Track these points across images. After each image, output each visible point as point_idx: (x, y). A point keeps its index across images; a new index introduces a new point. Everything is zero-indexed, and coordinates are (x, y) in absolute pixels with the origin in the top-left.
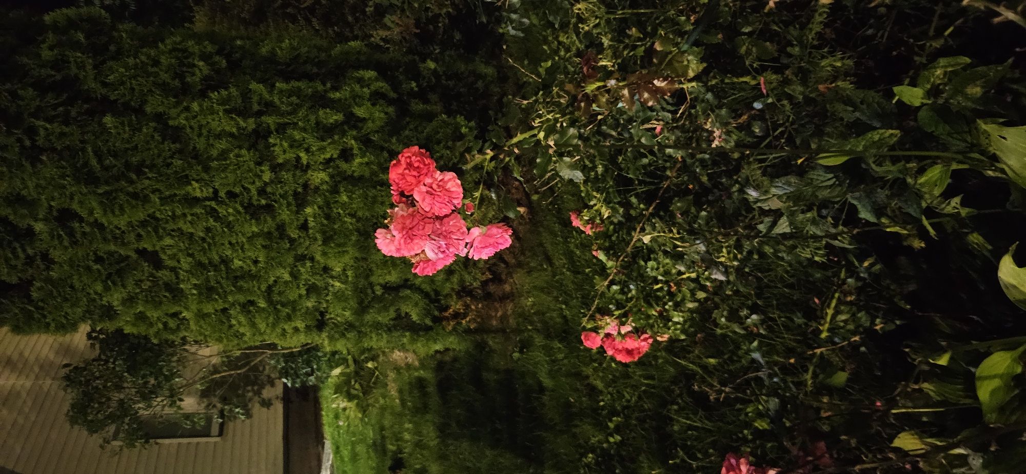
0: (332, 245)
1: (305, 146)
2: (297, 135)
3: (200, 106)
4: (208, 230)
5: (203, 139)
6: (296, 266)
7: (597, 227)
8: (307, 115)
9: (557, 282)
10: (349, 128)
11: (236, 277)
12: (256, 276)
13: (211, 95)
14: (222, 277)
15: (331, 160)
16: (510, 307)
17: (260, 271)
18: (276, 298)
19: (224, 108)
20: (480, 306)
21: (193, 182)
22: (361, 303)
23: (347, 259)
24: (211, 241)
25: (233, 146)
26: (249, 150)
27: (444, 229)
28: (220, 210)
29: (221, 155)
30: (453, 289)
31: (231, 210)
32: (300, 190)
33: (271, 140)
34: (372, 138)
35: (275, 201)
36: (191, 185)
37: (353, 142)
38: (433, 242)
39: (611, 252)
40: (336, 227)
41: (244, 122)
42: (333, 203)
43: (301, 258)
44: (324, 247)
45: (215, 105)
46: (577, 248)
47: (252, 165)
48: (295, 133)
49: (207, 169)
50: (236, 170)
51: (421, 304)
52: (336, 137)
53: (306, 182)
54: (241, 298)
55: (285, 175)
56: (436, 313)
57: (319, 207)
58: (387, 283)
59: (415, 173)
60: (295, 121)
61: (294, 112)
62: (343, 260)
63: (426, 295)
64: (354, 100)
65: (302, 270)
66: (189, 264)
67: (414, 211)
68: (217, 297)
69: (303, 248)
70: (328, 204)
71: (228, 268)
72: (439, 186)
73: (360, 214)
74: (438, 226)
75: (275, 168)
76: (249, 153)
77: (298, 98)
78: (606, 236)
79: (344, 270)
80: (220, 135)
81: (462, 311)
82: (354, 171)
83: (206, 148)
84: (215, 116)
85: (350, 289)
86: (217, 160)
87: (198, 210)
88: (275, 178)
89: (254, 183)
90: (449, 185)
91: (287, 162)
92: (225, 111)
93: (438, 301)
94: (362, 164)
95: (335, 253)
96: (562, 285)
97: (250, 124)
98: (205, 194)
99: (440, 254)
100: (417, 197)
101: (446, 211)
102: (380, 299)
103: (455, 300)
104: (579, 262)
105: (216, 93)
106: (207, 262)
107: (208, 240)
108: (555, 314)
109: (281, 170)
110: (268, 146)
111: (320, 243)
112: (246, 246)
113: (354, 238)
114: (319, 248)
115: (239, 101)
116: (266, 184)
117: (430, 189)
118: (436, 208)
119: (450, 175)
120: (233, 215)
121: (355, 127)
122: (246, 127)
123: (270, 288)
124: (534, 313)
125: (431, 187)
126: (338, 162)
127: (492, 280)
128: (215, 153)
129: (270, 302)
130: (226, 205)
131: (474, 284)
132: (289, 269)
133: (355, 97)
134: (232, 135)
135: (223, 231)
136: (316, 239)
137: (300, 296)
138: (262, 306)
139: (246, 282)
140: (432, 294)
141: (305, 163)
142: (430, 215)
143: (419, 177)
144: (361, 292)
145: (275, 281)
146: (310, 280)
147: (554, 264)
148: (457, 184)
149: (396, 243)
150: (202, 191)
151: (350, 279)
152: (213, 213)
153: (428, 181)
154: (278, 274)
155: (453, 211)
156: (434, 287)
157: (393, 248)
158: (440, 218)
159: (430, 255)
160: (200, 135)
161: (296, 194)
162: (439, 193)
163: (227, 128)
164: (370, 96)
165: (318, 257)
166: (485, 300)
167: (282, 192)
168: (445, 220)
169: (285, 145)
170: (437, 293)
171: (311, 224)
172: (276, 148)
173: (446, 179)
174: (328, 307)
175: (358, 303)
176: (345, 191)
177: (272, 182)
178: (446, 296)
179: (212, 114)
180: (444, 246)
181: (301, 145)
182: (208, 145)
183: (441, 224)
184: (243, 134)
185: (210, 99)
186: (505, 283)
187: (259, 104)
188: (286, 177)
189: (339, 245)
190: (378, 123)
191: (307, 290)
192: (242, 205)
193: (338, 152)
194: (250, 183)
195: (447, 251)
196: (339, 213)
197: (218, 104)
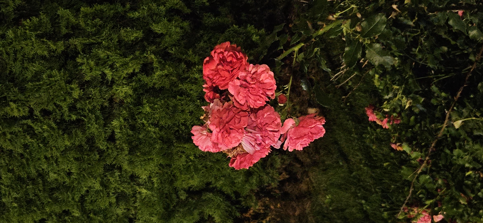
0: (139, 154)
1: (110, 63)
2: (102, 54)
3: (15, 33)
4: (26, 146)
5: (18, 64)
6: (106, 176)
7: (393, 120)
8: (110, 35)
9: (354, 177)
10: (148, 44)
11: (52, 190)
12: (70, 187)
13: (25, 23)
14: (39, 190)
15: (133, 74)
16: (308, 206)
17: (73, 182)
18: (89, 207)
19: (36, 33)
20: (279, 205)
21: (11, 103)
22: (166, 208)
23: (152, 167)
24: (29, 157)
25: (45, 67)
26: (59, 70)
27: (259, 121)
28: (36, 128)
29: (35, 77)
30: (252, 190)
31: (45, 127)
32: (106, 104)
33: (79, 60)
34: (170, 51)
35: (85, 116)
36: (9, 105)
37: (153, 56)
38: (249, 134)
39: (414, 143)
40: (141, 136)
41: (55, 45)
42: (137, 114)
43: (110, 168)
44: (131, 156)
45: (27, 31)
46: (373, 143)
47: (63, 84)
48: (100, 52)
49: (23, 90)
50: (48, 89)
51: (223, 206)
52: (137, 53)
53: (112, 96)
54: (57, 209)
55: (93, 91)
56: (238, 214)
57: (125, 120)
58: (190, 188)
59: (228, 68)
60: (100, 41)
61: (98, 33)
62: (148, 168)
63: (227, 197)
64: (152, 17)
65: (112, 179)
66: (10, 179)
67: (230, 106)
68: (35, 209)
69: (110, 158)
70: (132, 116)
71: (45, 182)
72: (253, 79)
73: (162, 123)
74: (253, 119)
75: (83, 85)
76: (60, 73)
77: (101, 19)
78: (406, 126)
79: (150, 177)
80: (33, 58)
81: (262, 211)
82: (154, 84)
83: (22, 72)
84: (28, 41)
85: (156, 195)
86: (31, 81)
87: (16, 129)
88: (84, 95)
89: (65, 100)
90: (262, 77)
91: (94, 79)
92: (38, 36)
93: (239, 202)
94: (163, 76)
95: (141, 161)
96: (359, 180)
97: (60, 47)
98: (22, 114)
99: (256, 146)
100: (231, 91)
101: (260, 103)
102: (184, 204)
103: (254, 201)
104: (376, 156)
105: (28, 21)
106: (26, 176)
107: (26, 155)
108: (354, 210)
109: (88, 88)
110: (76, 66)
111: (127, 152)
112: (60, 160)
113: (158, 146)
114: (126, 158)
115: (49, 26)
116: (76, 100)
117: (244, 83)
118: (251, 101)
119: (263, 67)
120: (47, 131)
121: (153, 43)
122: (56, 50)
123: (82, 197)
124: (333, 210)
125: (245, 81)
126: (139, 76)
127: (288, 180)
128: (29, 75)
129: (83, 211)
130: (41, 122)
131: (273, 184)
132: (99, 179)
133: (152, 14)
134: (43, 58)
135: (39, 146)
136: (122, 149)
137: (110, 204)
138: (77, 215)
139: (61, 193)
140: (233, 195)
141: (110, 79)
142: (245, 108)
143: (232, 71)
144: (167, 198)
145: (87, 191)
146: (119, 189)
147: (350, 160)
148: (270, 75)
149: (214, 137)
150: (19, 111)
151: (156, 186)
152: (29, 131)
153: (242, 74)
154: (90, 184)
155: (267, 102)
156: (235, 189)
157: (210, 144)
158: (254, 111)
159: (247, 148)
160: (15, 60)
161: (103, 108)
162: (253, 86)
163: (39, 52)
164: (166, 13)
165: (126, 166)
166: (283, 200)
167: (90, 108)
168: (260, 112)
169: (92, 63)
170: (237, 194)
171: (118, 135)
172: (84, 67)
173: (259, 71)
174: (136, 213)
175: (164, 208)
176: (147, 102)
177: (81, 98)
178: (246, 197)
179: (25, 39)
180: (261, 138)
181: (105, 62)
182: (23, 68)
183: (256, 117)
184: (54, 56)
185: (24, 26)
186: (301, 183)
187: (67, 28)
188: (93, 92)
189: (144, 154)
190: (176, 37)
191: (117, 198)
192: (55, 122)
193: (139, 66)
194: (61, 101)
195: (263, 143)
196: (143, 124)
197: (31, 31)
